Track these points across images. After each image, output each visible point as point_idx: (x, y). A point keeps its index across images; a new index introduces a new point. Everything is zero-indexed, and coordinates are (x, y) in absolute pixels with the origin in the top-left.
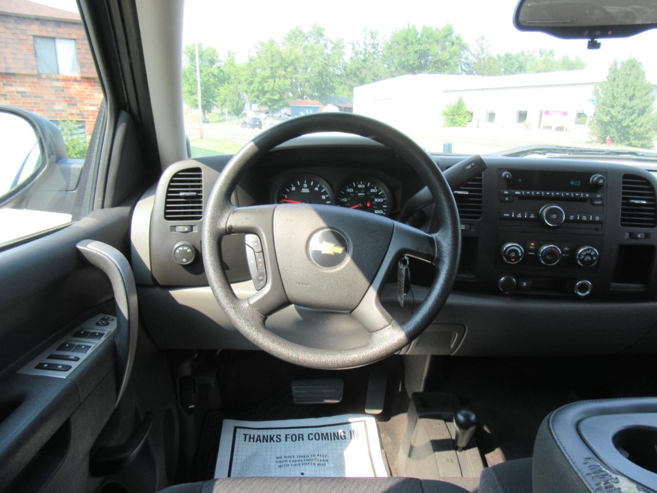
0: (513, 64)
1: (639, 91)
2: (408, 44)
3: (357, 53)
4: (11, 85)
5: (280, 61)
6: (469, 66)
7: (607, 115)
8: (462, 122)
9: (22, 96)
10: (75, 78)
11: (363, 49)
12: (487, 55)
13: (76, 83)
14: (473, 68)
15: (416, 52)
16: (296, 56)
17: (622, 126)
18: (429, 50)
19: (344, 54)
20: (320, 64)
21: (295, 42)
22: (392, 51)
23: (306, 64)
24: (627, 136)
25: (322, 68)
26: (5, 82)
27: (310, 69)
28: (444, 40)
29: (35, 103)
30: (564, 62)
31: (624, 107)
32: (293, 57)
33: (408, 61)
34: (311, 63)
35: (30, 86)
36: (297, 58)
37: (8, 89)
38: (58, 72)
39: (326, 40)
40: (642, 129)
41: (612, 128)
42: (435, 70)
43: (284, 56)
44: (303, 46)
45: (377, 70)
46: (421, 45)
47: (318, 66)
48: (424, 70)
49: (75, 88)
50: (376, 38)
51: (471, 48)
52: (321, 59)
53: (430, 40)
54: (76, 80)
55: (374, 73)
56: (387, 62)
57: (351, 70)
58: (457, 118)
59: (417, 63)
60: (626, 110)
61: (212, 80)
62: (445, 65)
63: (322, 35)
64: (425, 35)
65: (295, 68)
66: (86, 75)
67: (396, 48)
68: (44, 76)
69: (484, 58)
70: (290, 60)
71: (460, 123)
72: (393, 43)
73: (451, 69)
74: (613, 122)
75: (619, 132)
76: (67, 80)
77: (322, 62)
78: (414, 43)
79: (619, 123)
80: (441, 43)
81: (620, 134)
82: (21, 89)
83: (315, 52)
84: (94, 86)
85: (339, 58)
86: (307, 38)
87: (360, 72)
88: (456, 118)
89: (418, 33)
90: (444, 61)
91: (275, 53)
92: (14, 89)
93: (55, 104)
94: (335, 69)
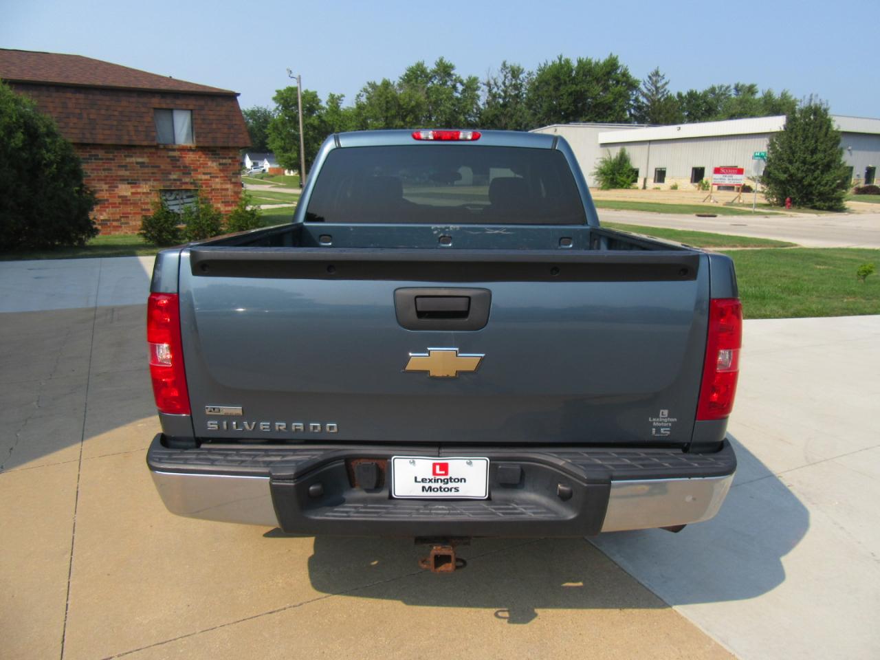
0: (698, 106)
1: (822, 143)
2: (560, 85)
3: (494, 96)
4: (131, 157)
5: (397, 108)
6: (640, 110)
7: (785, 172)
8: (625, 183)
9: (141, 167)
10: (190, 147)
11: (503, 91)
12: (663, 96)
13: (191, 153)
14: (645, 112)
15: (570, 94)
16: (417, 102)
17: (803, 186)
18: (586, 91)
19: (478, 97)
20: (448, 111)
21: (415, 84)
22: (540, 93)
23: (429, 111)
24: (810, 197)
25: (449, 116)
26: (126, 154)
27: (435, 117)
28: (606, 78)
29: (153, 173)
30: (766, 103)
31: (804, 162)
32: (413, 103)
33: (560, 105)
34: (436, 110)
35: (148, 157)
36: (418, 105)
37: (128, 160)
38: (174, 143)
39: (455, 80)
40: (827, 188)
41: (793, 188)
42: (596, 116)
43: (401, 102)
44: (426, 89)
45: (521, 117)
46: (577, 85)
47: (445, 114)
48: (581, 116)
49: (189, 157)
50: (518, 77)
51: (641, 86)
52: (449, 105)
53: (589, 78)
54: (190, 150)
55: (516, 122)
56: (534, 107)
57: (487, 117)
58: (619, 177)
59: (572, 108)
60: (806, 166)
61: (311, 133)
62: (607, 110)
63: (450, 75)
64: (581, 72)
65: (416, 118)
66: (201, 145)
67: (545, 89)
68: (161, 147)
69: (659, 100)
70: (410, 107)
71: (622, 183)
72: (540, 82)
73: (616, 114)
74: (793, 180)
75: (801, 192)
76: (183, 149)
77: (449, 108)
78: (568, 82)
79: (800, 181)
80: (603, 82)
81: (801, 195)
82: (140, 160)
83: (441, 97)
84: (207, 154)
85: (472, 104)
86: (431, 78)
87: (499, 120)
88: (616, 178)
89: (572, 70)
90: (607, 104)
91: (390, 99)
92: (133, 160)
93: (170, 174)
94: (467, 116)
